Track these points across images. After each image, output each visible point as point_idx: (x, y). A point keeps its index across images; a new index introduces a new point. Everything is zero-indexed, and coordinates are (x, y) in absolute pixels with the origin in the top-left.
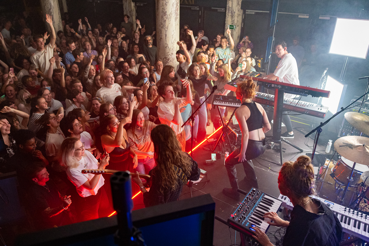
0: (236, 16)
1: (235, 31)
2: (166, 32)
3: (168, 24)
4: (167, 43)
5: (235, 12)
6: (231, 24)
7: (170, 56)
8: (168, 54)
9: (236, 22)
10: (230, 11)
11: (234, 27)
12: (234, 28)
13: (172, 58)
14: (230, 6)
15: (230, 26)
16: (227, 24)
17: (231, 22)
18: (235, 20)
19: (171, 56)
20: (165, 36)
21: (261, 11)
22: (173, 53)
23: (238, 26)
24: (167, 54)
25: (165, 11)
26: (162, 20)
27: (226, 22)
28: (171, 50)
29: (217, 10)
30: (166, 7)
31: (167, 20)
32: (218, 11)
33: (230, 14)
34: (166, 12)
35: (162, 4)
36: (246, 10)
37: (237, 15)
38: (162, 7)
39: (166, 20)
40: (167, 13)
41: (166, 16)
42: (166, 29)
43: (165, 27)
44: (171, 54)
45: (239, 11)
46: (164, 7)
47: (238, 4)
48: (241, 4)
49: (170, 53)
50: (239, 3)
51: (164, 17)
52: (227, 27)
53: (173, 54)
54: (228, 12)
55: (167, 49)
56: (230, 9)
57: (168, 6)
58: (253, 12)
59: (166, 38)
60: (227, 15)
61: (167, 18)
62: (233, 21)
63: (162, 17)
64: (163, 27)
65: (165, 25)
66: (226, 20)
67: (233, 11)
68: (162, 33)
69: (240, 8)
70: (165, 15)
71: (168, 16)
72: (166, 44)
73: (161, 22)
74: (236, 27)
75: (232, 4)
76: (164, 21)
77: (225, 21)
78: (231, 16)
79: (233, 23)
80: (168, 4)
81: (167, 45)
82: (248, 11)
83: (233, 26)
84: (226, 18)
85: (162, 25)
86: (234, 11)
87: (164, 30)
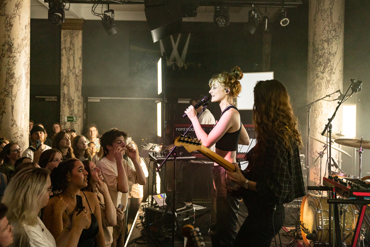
0: (75, 104)
1: (76, 124)
2: (13, 103)
3: (17, 90)
4: (14, 119)
5: (73, 100)
6: (69, 116)
7: (18, 138)
8: (16, 135)
9: (76, 112)
10: (66, 99)
11: (75, 118)
12: (75, 120)
13: (21, 143)
14: (66, 93)
15: (68, 117)
16: (63, 116)
17: (69, 112)
18: (75, 110)
19: (20, 139)
20: (10, 108)
21: (109, 98)
22: (23, 134)
23: (80, 117)
24: (14, 136)
25: (12, 72)
26: (6, 85)
27: (61, 114)
28: (20, 130)
29: (44, 99)
30: (14, 67)
31: (15, 85)
32: (46, 100)
33: (66, 103)
34: (14, 74)
35: (7, 63)
36: (89, 98)
37: (77, 103)
38: (8, 67)
39: (13, 85)
40: (15, 76)
41: (14, 79)
42: (13, 98)
43: (11, 96)
44: (21, 135)
45: (79, 98)
46: (11, 67)
47: (77, 90)
48: (81, 89)
49: (19, 135)
50: (79, 88)
51: (11, 81)
52: (63, 120)
53: (24, 136)
54: (63, 100)
55: (14, 129)
56: (66, 96)
57: (16, 65)
58: (98, 99)
59: (12, 112)
60: (61, 104)
61: (15, 82)
62: (72, 111)
63: (7, 81)
64: (7, 95)
65: (12, 93)
66: (61, 110)
67: (71, 98)
68: (6, 103)
69: (80, 94)
70: (11, 79)
71: (17, 80)
72: (12, 120)
73: (5, 88)
74: (78, 118)
75: (69, 90)
76: (10, 86)
77: (59, 112)
78: (68, 104)
79: (72, 114)
80: (17, 64)
81: (15, 121)
82: (91, 99)
83: (72, 118)
84: (61, 107)
85: (6, 93)
86: (73, 98)
87: (10, 99)
